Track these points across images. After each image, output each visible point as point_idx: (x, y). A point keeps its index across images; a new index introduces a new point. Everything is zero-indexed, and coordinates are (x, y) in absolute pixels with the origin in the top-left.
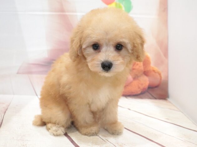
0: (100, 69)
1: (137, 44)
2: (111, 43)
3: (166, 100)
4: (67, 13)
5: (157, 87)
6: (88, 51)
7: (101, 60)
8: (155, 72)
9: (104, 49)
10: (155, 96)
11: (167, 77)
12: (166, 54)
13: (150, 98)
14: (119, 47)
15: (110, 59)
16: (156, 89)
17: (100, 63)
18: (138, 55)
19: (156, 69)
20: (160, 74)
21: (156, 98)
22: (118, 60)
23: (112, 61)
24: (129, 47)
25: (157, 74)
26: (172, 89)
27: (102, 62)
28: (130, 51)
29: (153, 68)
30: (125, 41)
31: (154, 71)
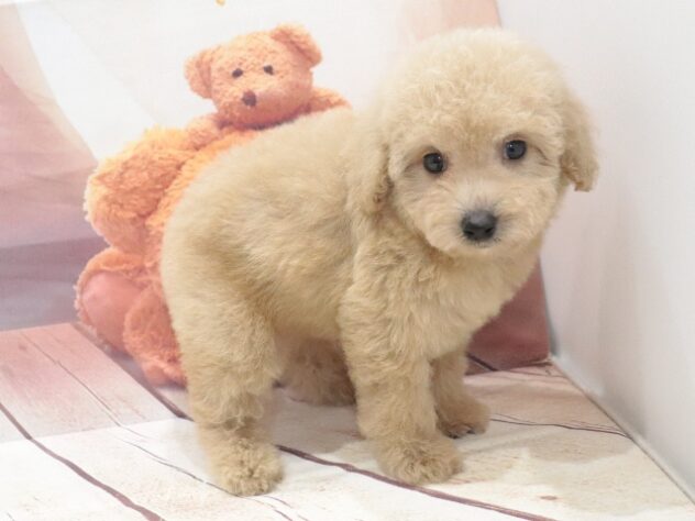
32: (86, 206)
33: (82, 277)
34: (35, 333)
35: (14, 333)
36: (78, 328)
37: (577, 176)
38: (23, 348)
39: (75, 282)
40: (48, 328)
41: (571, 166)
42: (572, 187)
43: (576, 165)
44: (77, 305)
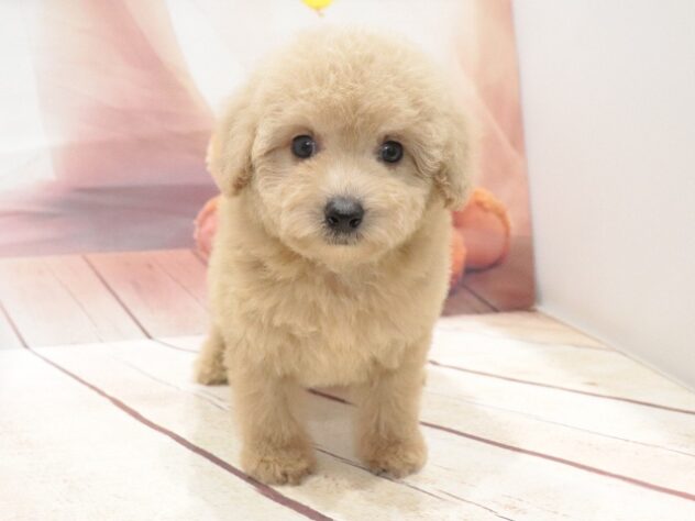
3: (534, 311)
5: (495, 264)
8: (486, 210)
10: (493, 302)
11: (528, 225)
12: (517, 139)
13: (477, 312)
16: (493, 272)
19: (487, 196)
20: (502, 216)
21: (495, 310)
25: (492, 217)
26: (550, 269)
29: (476, 194)
31: (479, 204)
32: (209, 159)
33: (201, 214)
34: (162, 255)
35: (144, 254)
36: (196, 255)
37: (447, 192)
38: (150, 266)
39: (194, 217)
40: (172, 252)
41: (444, 180)
42: (441, 202)
43: (448, 180)
44: (196, 236)
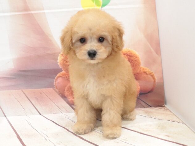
0: (87, 57)
1: (115, 36)
2: (95, 36)
3: (164, 107)
4: (33, 12)
6: (77, 45)
7: (87, 50)
8: (147, 74)
9: (89, 41)
10: (150, 104)
11: (162, 79)
14: (101, 39)
15: (95, 48)
17: (86, 52)
18: (117, 45)
19: (147, 70)
20: (153, 76)
21: (151, 107)
22: (100, 49)
23: (96, 50)
24: (110, 39)
25: (149, 76)
27: (88, 51)
28: (110, 42)
29: (143, 69)
30: (105, 34)
31: (145, 72)
34: (44, 90)
35: (39, 89)
36: (54, 89)
39: (54, 79)
40: (47, 89)
44: (54, 84)
